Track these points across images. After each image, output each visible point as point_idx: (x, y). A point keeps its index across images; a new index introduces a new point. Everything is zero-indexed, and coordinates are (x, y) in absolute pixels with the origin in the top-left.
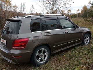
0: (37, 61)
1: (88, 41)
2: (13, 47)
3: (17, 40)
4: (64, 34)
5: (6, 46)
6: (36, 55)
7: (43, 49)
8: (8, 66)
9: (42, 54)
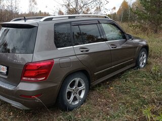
0: (68, 100)
1: (145, 61)
2: (24, 78)
3: (31, 64)
4: (110, 50)
5: (6, 77)
6: (67, 92)
7: (77, 80)
8: (12, 114)
9: (76, 88)
